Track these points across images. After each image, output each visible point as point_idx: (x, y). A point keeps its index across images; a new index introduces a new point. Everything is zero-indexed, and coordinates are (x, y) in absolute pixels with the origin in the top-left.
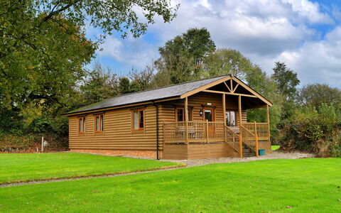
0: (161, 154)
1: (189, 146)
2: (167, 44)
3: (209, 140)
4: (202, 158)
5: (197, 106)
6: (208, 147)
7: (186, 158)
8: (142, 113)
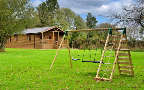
0: (35, 48)
1: (43, 46)
2: (39, 5)
3: (49, 44)
4: (46, 49)
5: (46, 35)
6: (48, 46)
7: (42, 49)
8: (30, 37)
